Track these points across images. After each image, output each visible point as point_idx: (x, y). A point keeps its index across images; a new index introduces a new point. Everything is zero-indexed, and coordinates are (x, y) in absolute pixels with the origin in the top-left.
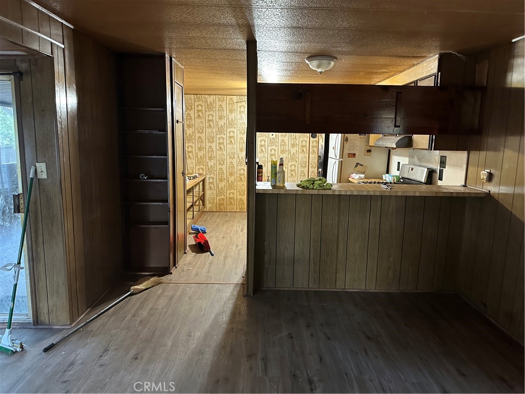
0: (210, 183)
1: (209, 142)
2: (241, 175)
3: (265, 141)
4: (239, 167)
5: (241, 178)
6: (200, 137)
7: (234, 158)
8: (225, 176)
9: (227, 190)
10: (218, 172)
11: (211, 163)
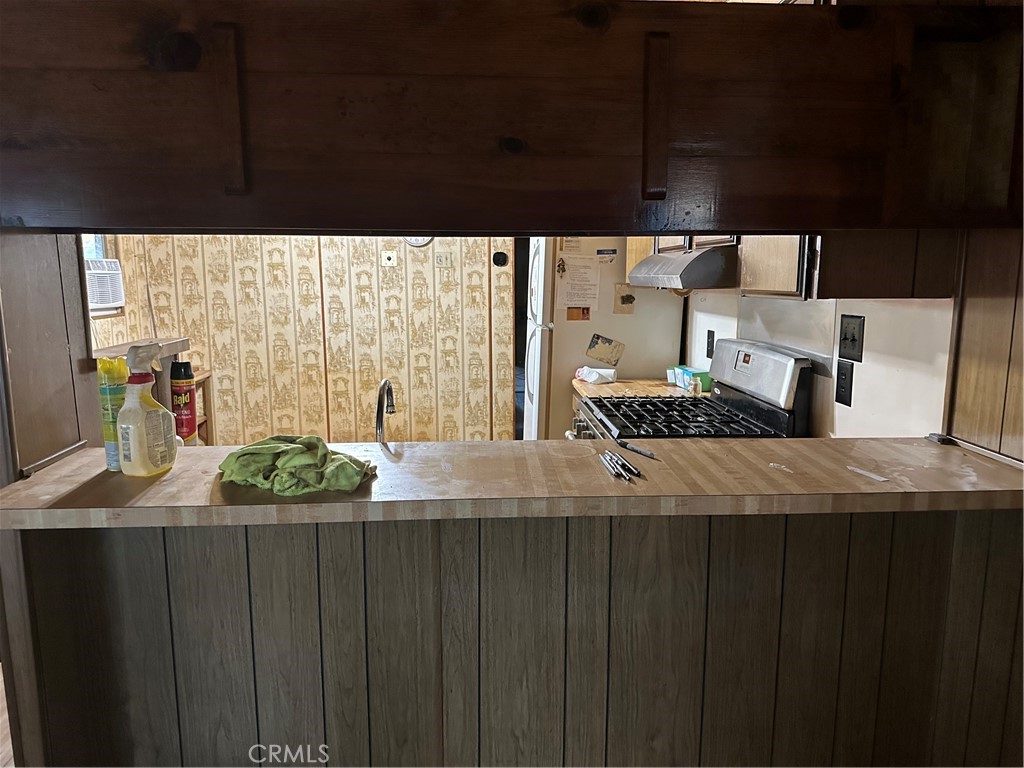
0: (223, 392)
1: (215, 279)
2: (309, 367)
3: (370, 276)
4: (303, 348)
5: (310, 377)
6: (187, 269)
7: (287, 321)
8: (265, 371)
9: (273, 408)
10: (243, 362)
11: (223, 338)
